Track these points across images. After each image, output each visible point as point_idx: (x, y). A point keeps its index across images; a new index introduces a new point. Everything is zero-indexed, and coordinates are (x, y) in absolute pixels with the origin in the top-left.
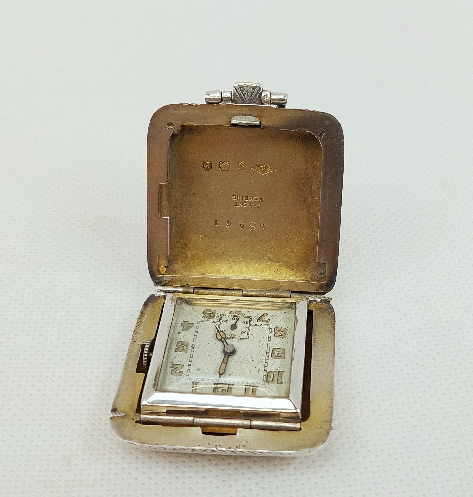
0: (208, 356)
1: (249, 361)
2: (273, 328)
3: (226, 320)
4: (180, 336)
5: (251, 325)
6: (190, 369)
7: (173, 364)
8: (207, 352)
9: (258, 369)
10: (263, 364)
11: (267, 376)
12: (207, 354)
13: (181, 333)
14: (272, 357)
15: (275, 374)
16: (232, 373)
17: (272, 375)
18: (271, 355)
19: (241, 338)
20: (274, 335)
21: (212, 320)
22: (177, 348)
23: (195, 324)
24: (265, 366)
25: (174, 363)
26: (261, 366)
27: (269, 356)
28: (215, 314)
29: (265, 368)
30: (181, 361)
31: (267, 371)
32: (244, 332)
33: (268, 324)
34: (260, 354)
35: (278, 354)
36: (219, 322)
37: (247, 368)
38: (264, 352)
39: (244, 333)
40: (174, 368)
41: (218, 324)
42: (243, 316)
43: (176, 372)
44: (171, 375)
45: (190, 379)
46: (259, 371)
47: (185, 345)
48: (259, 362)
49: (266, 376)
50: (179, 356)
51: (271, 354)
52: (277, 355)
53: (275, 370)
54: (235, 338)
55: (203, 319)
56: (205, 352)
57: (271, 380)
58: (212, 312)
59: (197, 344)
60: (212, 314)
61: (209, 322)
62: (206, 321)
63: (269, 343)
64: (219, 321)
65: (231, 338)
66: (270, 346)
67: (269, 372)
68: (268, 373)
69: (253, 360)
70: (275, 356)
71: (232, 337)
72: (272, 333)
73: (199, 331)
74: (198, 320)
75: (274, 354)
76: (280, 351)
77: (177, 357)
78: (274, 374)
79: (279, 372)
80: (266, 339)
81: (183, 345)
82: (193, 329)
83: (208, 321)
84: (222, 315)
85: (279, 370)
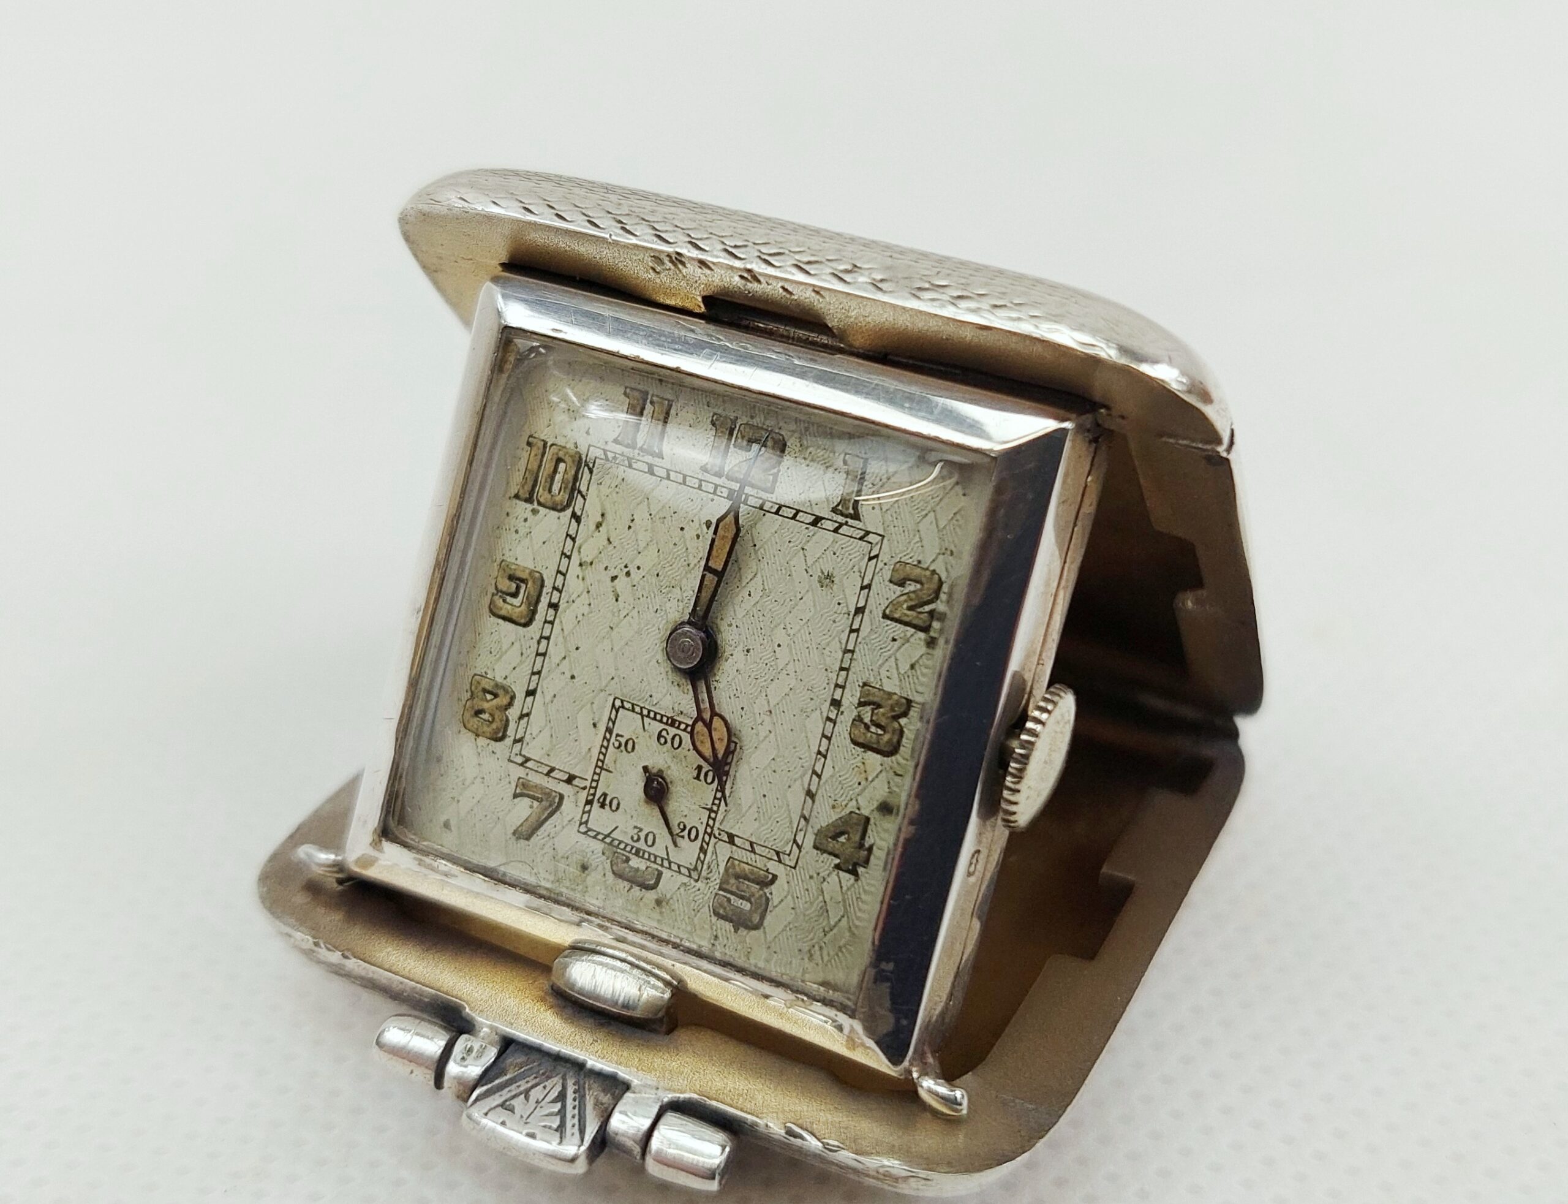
0: (779, 646)
1: (628, 579)
2: (508, 741)
3: (683, 837)
4: (879, 791)
5: (588, 784)
6: (862, 588)
7: (926, 629)
8: (781, 664)
9: (601, 529)
10: (579, 552)
11: (573, 489)
12: (783, 654)
13: (876, 804)
14: (543, 581)
15: (544, 490)
16: (699, 532)
17: (556, 488)
18: (545, 590)
19: (641, 714)
20: (513, 698)
21: (739, 854)
22: (903, 721)
23: (809, 842)
24: (574, 539)
25: (922, 635)
26: (590, 545)
27: (550, 590)
28: (720, 889)
29: (575, 531)
30: (894, 640)
31: (569, 512)
32: (623, 748)
33: (521, 772)
34: (580, 607)
35: (518, 588)
36: (710, 835)
37: (642, 544)
38: (567, 617)
39: (623, 741)
40: (927, 608)
41: (717, 825)
42: (611, 844)
43: (919, 586)
44: (943, 578)
45: (868, 533)
46: (600, 519)
47: (867, 727)
48: (591, 563)
49: (580, 492)
50: (897, 669)
51: (542, 599)
52: (523, 586)
53: (540, 508)
54: (661, 721)
55: (774, 867)
56: (790, 667)
57: (562, 466)
58: (729, 900)
59: (816, 725)
60: (734, 889)
61: (752, 844)
62: (765, 852)
63: (538, 657)
64: (713, 840)
65: (680, 723)
66: (539, 643)
67: (563, 510)
68: (568, 506)
69: (614, 578)
70: (530, 584)
71: (672, 731)
72: (519, 713)
73: (796, 798)
74: (795, 868)
75: (532, 593)
76: (506, 606)
77: (905, 667)
78: (550, 491)
79: (529, 500)
80: (549, 686)
81: (873, 729)
82: (825, 816)
83: (753, 851)
84: (695, 875)
85: (529, 507)
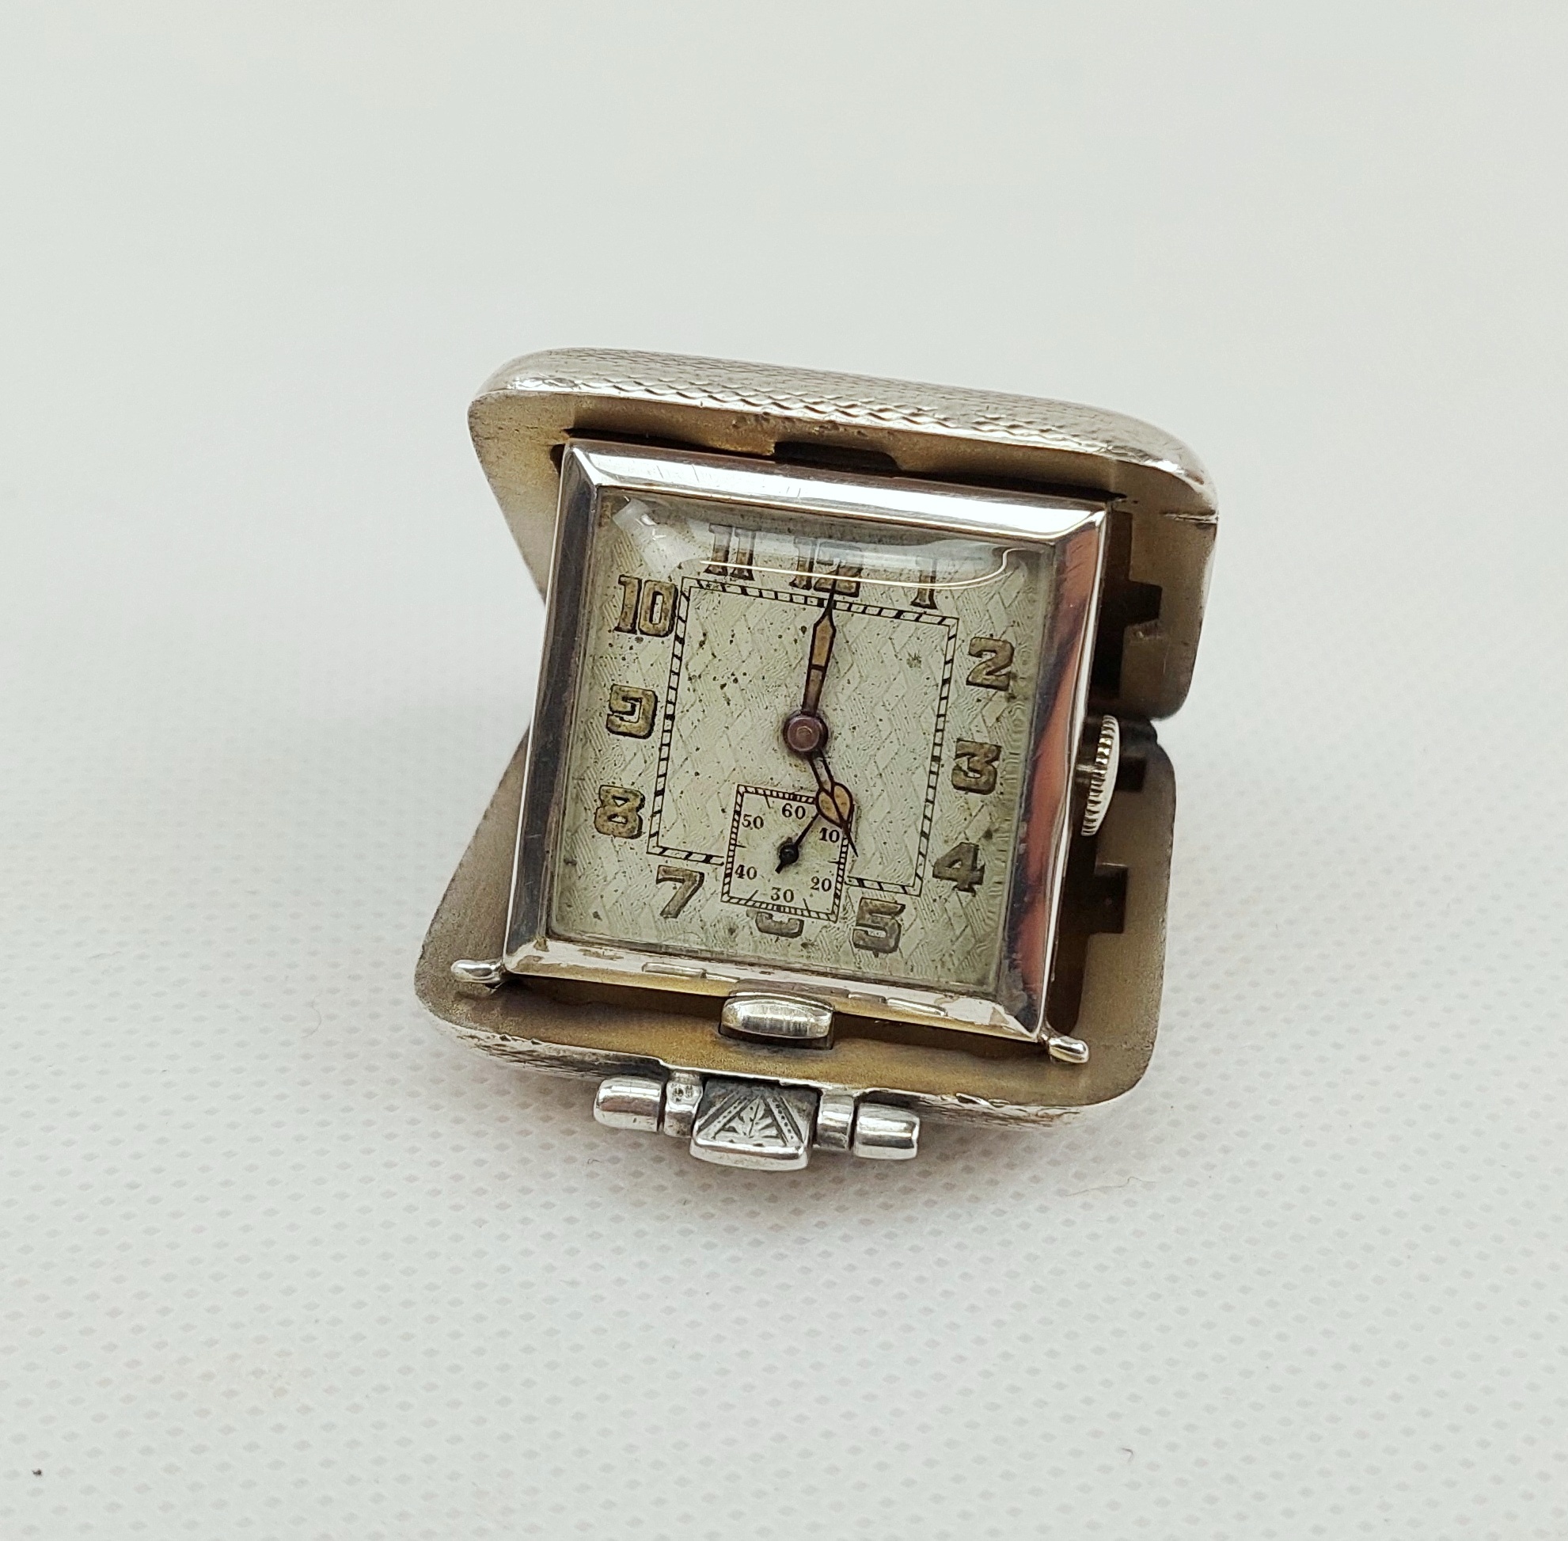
0: (881, 720)
1: (737, 685)
2: (645, 837)
3: (817, 889)
4: (983, 822)
5: (724, 860)
6: (946, 663)
7: (1005, 688)
8: (884, 735)
9: (704, 646)
10: (687, 669)
11: (674, 617)
12: (885, 727)
13: (981, 834)
14: (656, 697)
15: (645, 620)
16: (796, 637)
17: (656, 618)
18: (659, 705)
19: (765, 795)
20: (643, 800)
21: (869, 894)
22: (995, 764)
23: (929, 871)
24: (680, 659)
25: (1002, 693)
26: (696, 661)
27: (664, 704)
28: (858, 925)
29: (680, 652)
30: (979, 700)
31: (672, 636)
32: (752, 825)
33: (661, 860)
34: (695, 714)
35: (633, 706)
36: (841, 883)
37: (745, 654)
38: (683, 724)
39: (751, 819)
40: (1004, 671)
41: (846, 874)
42: (753, 906)
43: (994, 655)
44: (1014, 645)
45: (944, 618)
46: (702, 638)
47: (966, 774)
48: (700, 676)
49: (680, 618)
50: (985, 722)
51: (658, 712)
52: (638, 704)
53: (644, 636)
54: (784, 798)
55: (901, 899)
56: (893, 737)
57: (659, 598)
58: (866, 932)
59: (921, 779)
60: (869, 923)
61: (879, 883)
62: (892, 888)
63: (661, 762)
64: (845, 886)
65: (801, 796)
66: (660, 750)
67: (666, 635)
68: (670, 631)
69: (723, 686)
70: (644, 702)
71: (795, 804)
72: (650, 813)
73: (913, 841)
74: (919, 896)
75: (647, 707)
76: (624, 723)
77: (991, 721)
78: (651, 620)
79: (633, 631)
80: (674, 786)
81: (971, 774)
82: (939, 849)
83: (881, 889)
84: (833, 918)
85: (634, 636)
